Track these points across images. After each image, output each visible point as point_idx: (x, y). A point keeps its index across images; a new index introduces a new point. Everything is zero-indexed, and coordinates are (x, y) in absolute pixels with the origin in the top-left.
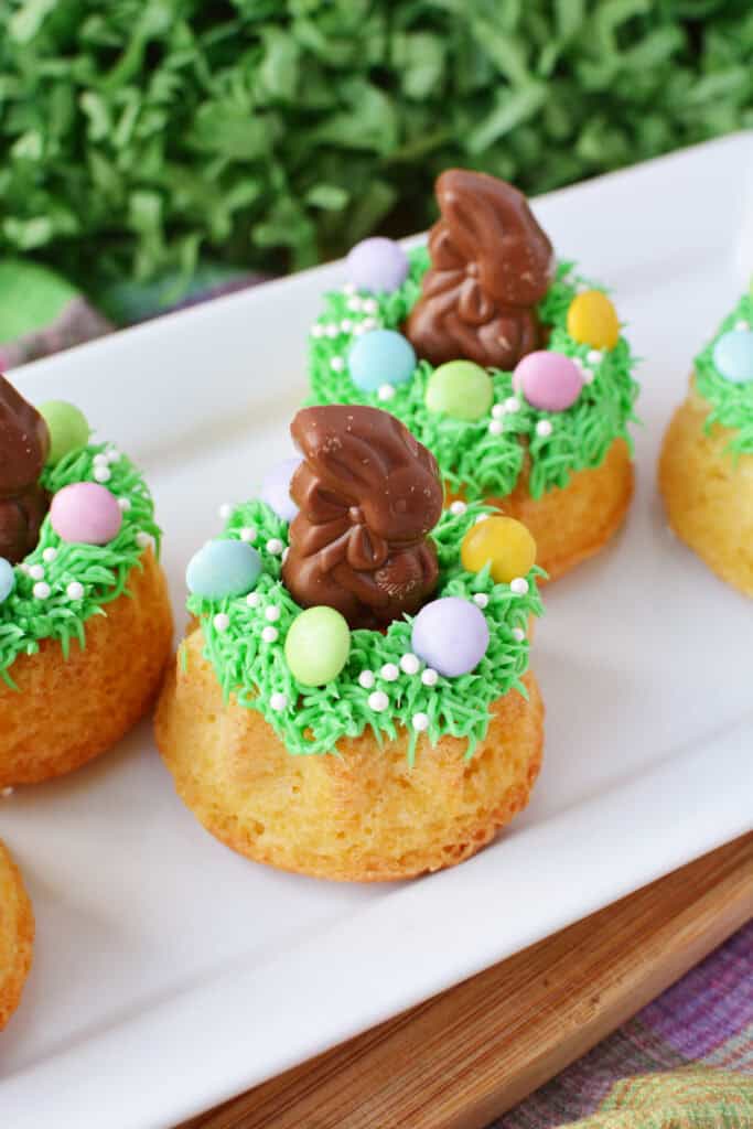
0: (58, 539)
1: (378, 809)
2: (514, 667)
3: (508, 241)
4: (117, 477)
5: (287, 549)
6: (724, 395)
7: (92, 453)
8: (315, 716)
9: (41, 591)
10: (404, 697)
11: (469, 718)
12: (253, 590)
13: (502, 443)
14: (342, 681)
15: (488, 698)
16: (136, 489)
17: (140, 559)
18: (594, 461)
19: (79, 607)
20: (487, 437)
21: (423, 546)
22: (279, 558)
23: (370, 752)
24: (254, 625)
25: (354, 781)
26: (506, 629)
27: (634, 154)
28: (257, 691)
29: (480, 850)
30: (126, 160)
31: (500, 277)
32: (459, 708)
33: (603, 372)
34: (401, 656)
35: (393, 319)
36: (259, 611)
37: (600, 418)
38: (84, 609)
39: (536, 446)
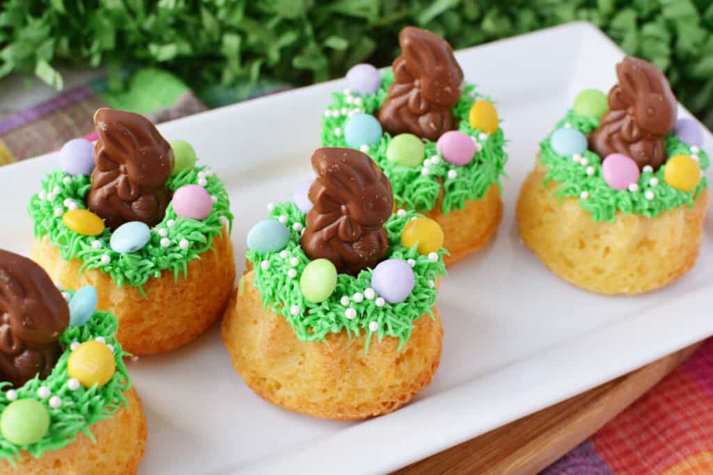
0: (176, 216)
1: (347, 377)
2: (427, 301)
3: (439, 68)
4: (210, 185)
5: (304, 229)
6: (555, 163)
7: (197, 171)
8: (315, 320)
9: (164, 243)
10: (365, 313)
11: (400, 326)
12: (284, 248)
13: (429, 181)
14: (331, 301)
15: (412, 317)
16: (220, 193)
17: (221, 230)
18: (479, 196)
19: (186, 253)
20: (420, 177)
21: (380, 231)
22: (300, 233)
23: (344, 343)
24: (284, 268)
25: (334, 359)
26: (424, 280)
27: (514, 30)
28: (283, 305)
29: (403, 406)
30: (222, 14)
31: (432, 88)
32: (395, 321)
33: (488, 144)
34: (364, 289)
35: (371, 109)
36: (287, 261)
37: (484, 171)
38: (188, 255)
39: (447, 183)
